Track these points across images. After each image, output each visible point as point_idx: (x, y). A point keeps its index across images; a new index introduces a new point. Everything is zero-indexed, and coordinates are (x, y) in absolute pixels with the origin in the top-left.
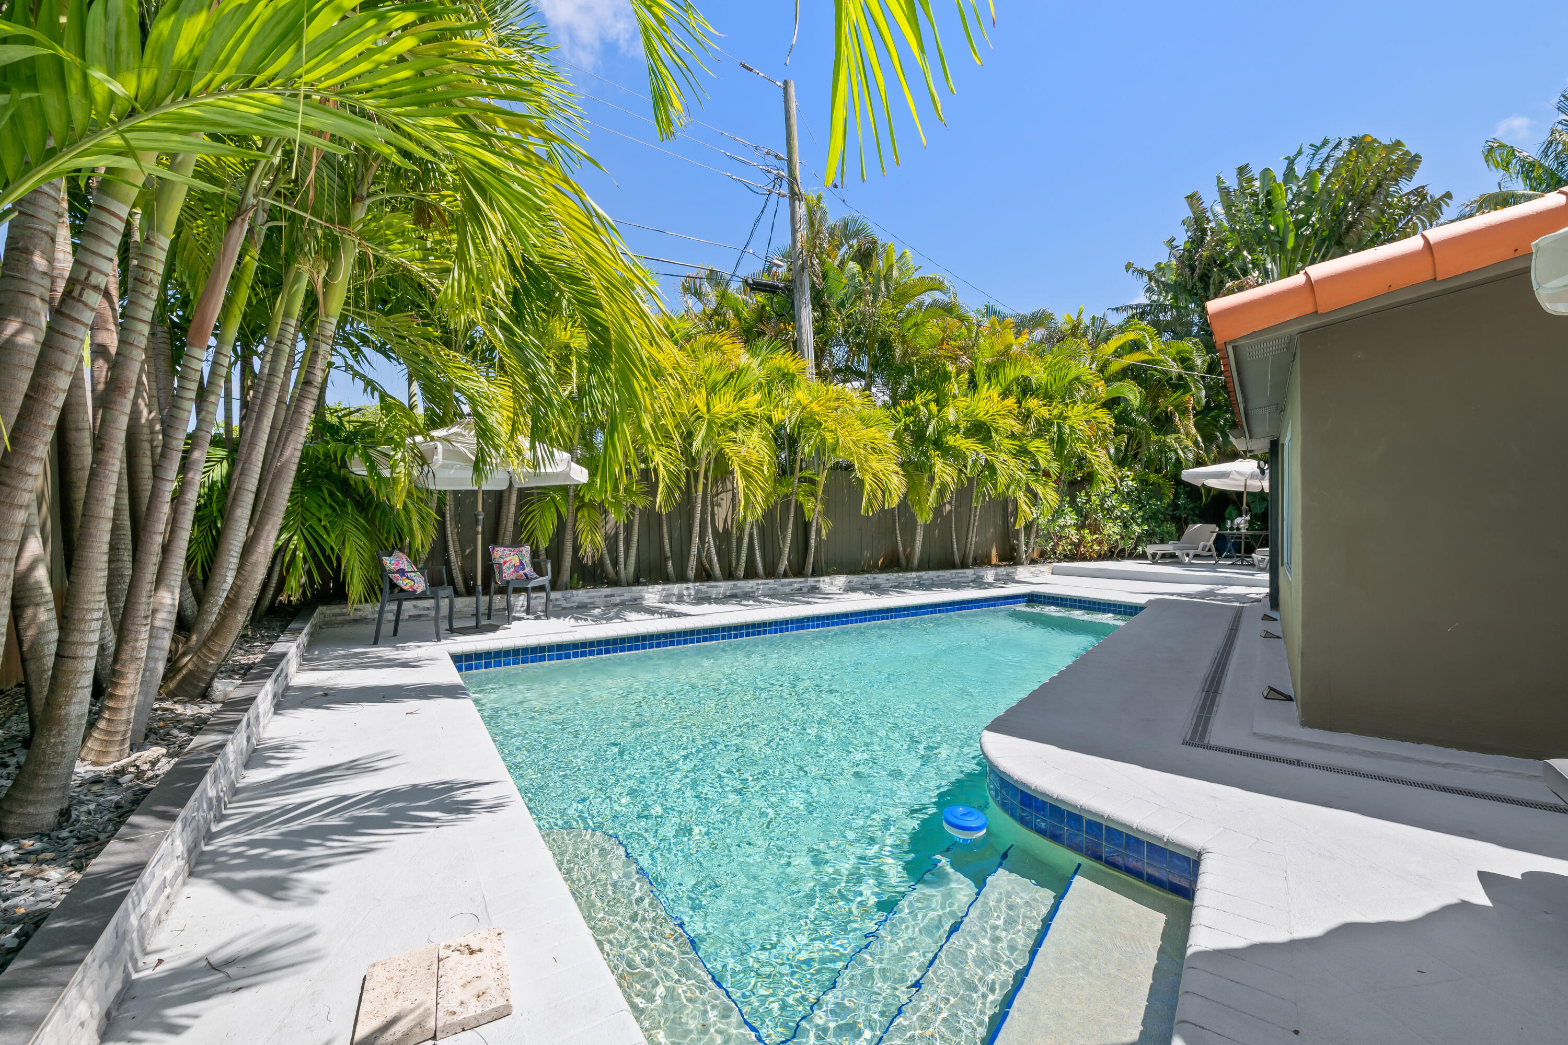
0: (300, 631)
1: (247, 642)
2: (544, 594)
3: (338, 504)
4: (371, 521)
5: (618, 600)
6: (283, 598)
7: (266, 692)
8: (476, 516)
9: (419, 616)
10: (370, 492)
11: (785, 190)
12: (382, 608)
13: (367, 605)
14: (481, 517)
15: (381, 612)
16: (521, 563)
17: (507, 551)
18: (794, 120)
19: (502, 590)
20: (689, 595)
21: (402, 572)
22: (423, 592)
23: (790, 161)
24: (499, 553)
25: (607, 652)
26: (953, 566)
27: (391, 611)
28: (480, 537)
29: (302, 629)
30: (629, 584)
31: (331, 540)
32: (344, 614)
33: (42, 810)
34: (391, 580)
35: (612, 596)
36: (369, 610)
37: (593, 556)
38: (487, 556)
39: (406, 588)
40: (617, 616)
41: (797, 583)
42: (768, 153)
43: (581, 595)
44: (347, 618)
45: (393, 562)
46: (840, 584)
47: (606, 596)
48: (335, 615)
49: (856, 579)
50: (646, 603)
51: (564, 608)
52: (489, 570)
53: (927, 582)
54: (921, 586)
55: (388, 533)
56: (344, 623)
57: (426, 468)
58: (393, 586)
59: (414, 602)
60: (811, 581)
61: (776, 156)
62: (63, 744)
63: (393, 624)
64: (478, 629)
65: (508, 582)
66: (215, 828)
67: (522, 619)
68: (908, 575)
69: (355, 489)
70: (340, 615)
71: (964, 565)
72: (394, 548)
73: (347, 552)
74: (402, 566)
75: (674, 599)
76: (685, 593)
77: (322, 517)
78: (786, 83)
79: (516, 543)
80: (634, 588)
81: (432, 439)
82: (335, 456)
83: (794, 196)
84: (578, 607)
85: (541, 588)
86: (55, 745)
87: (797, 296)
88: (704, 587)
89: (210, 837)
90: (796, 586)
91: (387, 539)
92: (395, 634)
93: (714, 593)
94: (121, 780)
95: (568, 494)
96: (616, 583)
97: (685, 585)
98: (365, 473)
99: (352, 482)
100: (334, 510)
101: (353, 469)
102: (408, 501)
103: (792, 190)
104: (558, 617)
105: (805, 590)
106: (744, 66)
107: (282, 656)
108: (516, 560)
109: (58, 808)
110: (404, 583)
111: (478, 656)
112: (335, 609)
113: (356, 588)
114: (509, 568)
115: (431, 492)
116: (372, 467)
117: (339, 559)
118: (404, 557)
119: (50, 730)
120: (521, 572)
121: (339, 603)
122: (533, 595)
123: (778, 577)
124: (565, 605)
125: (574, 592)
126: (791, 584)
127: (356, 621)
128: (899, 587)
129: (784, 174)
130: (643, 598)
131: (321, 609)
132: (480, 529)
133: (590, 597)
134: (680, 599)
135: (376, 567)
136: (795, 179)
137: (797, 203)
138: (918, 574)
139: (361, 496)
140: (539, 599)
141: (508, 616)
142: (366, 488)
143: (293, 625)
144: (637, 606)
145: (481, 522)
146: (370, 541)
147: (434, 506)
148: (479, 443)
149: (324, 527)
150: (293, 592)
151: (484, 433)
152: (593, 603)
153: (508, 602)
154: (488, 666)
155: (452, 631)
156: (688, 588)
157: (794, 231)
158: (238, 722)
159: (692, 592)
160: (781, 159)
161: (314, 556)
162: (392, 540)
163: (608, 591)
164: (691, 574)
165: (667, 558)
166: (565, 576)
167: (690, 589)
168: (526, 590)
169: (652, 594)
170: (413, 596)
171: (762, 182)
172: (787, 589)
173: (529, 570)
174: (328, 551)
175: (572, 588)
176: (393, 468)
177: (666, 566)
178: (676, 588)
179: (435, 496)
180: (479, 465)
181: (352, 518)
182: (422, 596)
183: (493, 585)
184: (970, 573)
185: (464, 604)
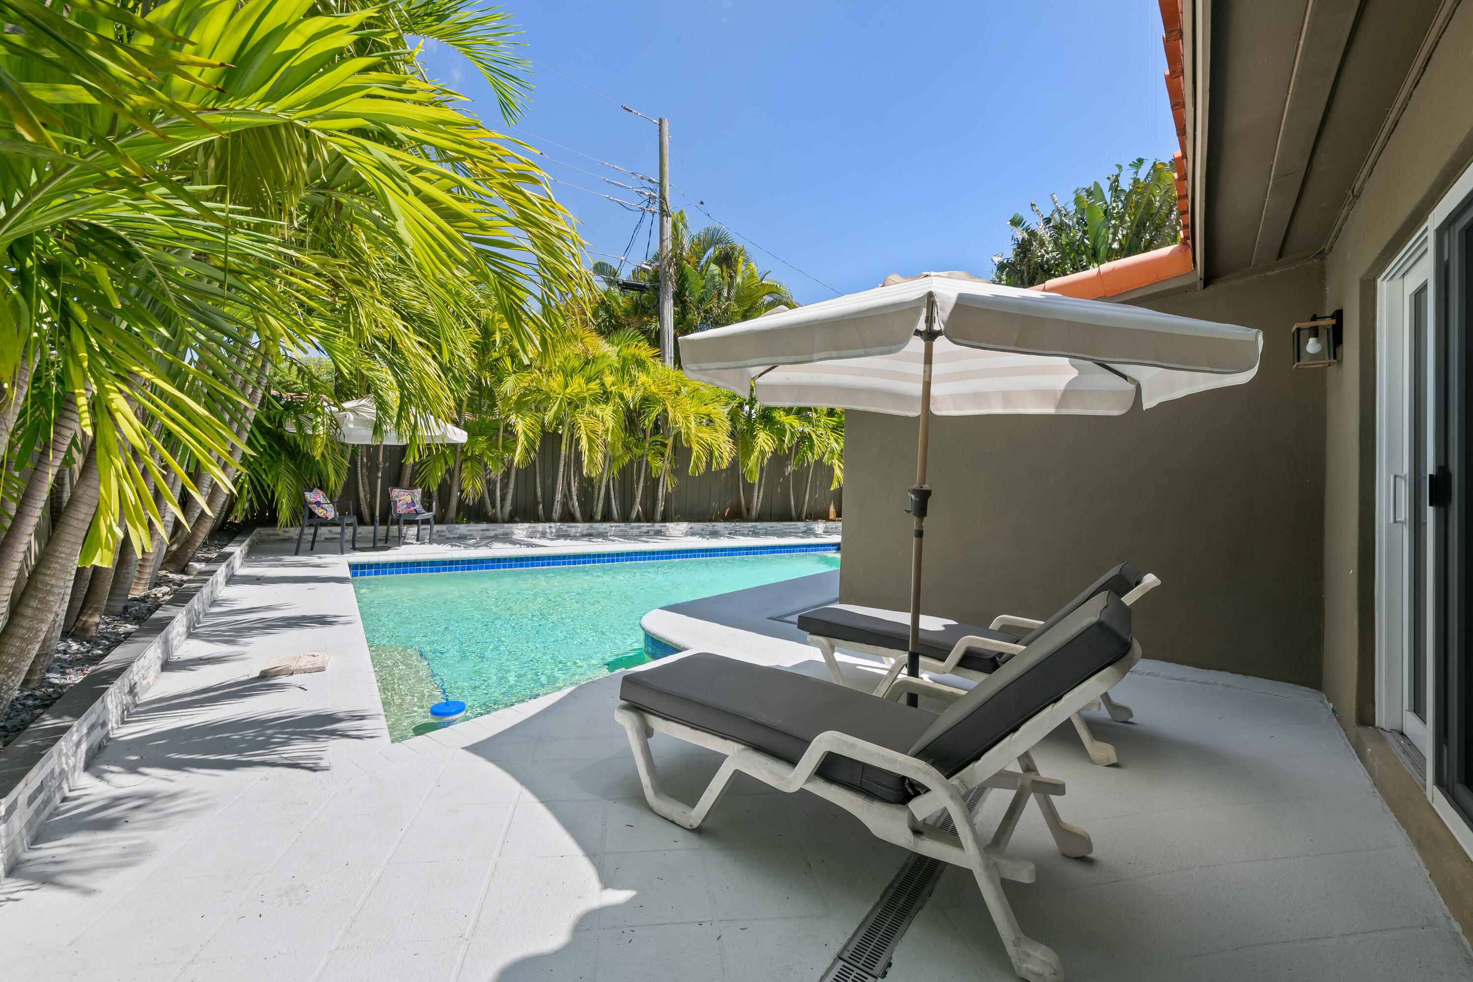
0: (243, 541)
1: (205, 547)
2: (429, 527)
3: (275, 453)
4: (298, 466)
5: (492, 533)
6: (232, 518)
7: (222, 570)
8: (378, 465)
9: (333, 539)
10: (299, 446)
11: (656, 208)
12: (302, 531)
13: (293, 529)
14: (381, 466)
15: (301, 533)
16: (413, 501)
17: (402, 492)
18: (666, 151)
19: (397, 522)
20: (551, 533)
21: (318, 504)
22: (333, 519)
23: (661, 184)
24: (396, 493)
25: (469, 569)
26: (791, 519)
27: (310, 534)
28: (379, 481)
29: (245, 540)
30: (504, 522)
31: (268, 479)
32: (275, 535)
33: (116, 604)
34: (310, 509)
35: (488, 530)
36: (294, 532)
37: (474, 499)
38: (386, 496)
39: (320, 515)
40: (486, 545)
41: (645, 526)
42: (642, 178)
43: (463, 528)
44: (278, 537)
45: (312, 496)
46: (682, 529)
47: (482, 530)
48: (269, 535)
49: (698, 526)
50: (514, 537)
51: (448, 538)
52: (388, 505)
53: (761, 531)
54: (755, 534)
55: (311, 475)
56: (275, 541)
57: (338, 430)
58: (312, 514)
59: (329, 528)
60: (657, 526)
61: (650, 180)
62: (128, 573)
63: (310, 544)
64: (375, 548)
65: (400, 515)
66: (197, 626)
67: (412, 544)
68: (745, 524)
69: (289, 443)
70: (273, 535)
71: (799, 519)
72: (314, 486)
73: (280, 488)
74: (319, 499)
75: (538, 535)
76: (548, 530)
77: (263, 462)
78: (661, 120)
79: (412, 486)
80: (506, 525)
81: (344, 410)
82: (274, 418)
83: (664, 213)
84: (459, 538)
85: (426, 522)
86: (125, 573)
87: (661, 294)
88: (564, 526)
89: (195, 628)
90: (644, 529)
91: (310, 479)
92: (312, 549)
93: (573, 531)
94: (147, 600)
95: (456, 449)
96: (493, 520)
97: (548, 525)
98: (295, 431)
99: (286, 438)
100: (272, 457)
101: (287, 429)
102: (325, 451)
103: (661, 208)
104: (439, 544)
105: (651, 533)
106: (625, 108)
107: (231, 554)
108: (408, 499)
109: (124, 605)
110: (319, 512)
111: (370, 566)
112: (269, 531)
113: (284, 514)
114: (403, 505)
115: (347, 446)
116: (300, 426)
117: (273, 493)
118: (321, 493)
119: (123, 566)
120: (412, 508)
121: (273, 526)
122: (422, 527)
123: (631, 522)
124: (448, 535)
125: (457, 526)
126: (639, 527)
127: (284, 540)
128: (733, 534)
129: (657, 195)
130: (513, 533)
131: (258, 530)
132: (380, 475)
133: (469, 531)
134: (543, 535)
135: (300, 500)
136: (664, 199)
137: (665, 218)
138: (753, 524)
139: (291, 447)
140: (426, 530)
141: (400, 540)
142: (295, 442)
143: (237, 538)
144: (506, 538)
145: (381, 470)
146: (297, 481)
147: (348, 456)
148: (377, 414)
149: (264, 470)
150: (238, 516)
151: (382, 405)
152: (471, 535)
153: (400, 531)
154: (376, 573)
155: (354, 549)
156: (550, 527)
157: (662, 241)
158: (208, 580)
159: (554, 530)
160: (653, 182)
161: (255, 488)
162: (314, 480)
163: (484, 526)
164: (556, 515)
165: (538, 503)
166: (452, 512)
167: (554, 526)
168: (415, 522)
169: (520, 530)
170: (326, 523)
171: (635, 202)
172: (636, 532)
173: (418, 506)
174: (266, 488)
175: (457, 523)
176: (314, 428)
177: (538, 509)
178: (540, 526)
179: (350, 449)
180: (377, 429)
181: (284, 466)
182: (333, 523)
183: (390, 517)
184: (801, 525)
185: (365, 531)
